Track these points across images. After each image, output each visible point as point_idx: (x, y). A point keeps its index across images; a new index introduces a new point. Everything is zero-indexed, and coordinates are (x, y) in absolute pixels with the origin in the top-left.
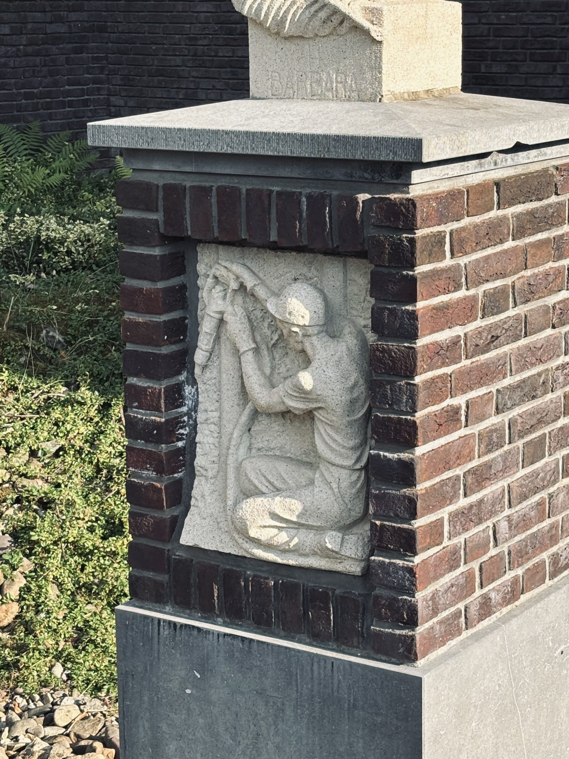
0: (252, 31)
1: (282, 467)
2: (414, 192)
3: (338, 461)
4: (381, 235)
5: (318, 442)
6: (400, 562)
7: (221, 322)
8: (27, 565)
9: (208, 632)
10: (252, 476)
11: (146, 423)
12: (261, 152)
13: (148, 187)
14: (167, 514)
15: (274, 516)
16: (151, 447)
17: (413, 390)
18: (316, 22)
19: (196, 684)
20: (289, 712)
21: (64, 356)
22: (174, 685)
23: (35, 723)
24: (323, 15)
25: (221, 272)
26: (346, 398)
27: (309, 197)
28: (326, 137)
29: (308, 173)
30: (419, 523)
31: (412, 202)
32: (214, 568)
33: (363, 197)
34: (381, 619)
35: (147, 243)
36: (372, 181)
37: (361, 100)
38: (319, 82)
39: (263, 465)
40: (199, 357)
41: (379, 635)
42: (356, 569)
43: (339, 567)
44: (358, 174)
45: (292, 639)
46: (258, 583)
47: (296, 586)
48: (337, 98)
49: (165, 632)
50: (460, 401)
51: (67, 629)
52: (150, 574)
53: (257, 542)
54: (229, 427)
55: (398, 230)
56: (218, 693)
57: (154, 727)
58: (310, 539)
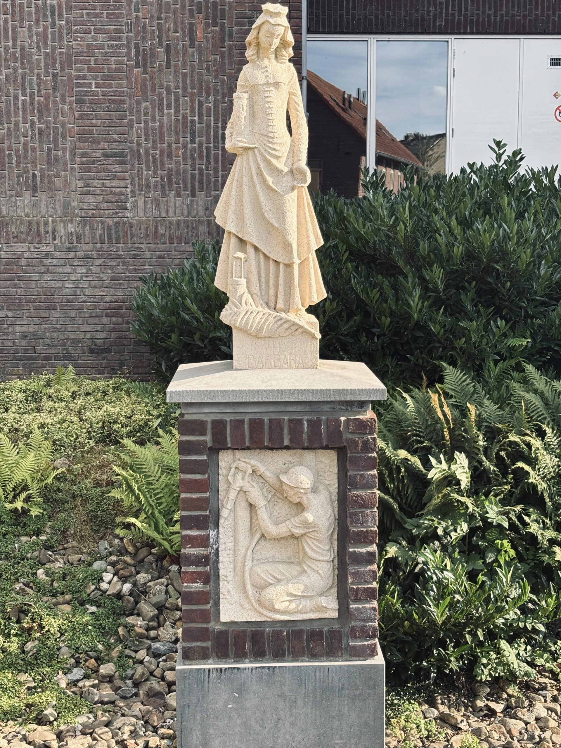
1: (280, 567)
2: (370, 414)
3: (321, 558)
4: (356, 437)
5: (307, 549)
6: (367, 606)
7: (239, 492)
9: (245, 669)
10: (262, 575)
11: (197, 556)
13: (203, 423)
15: (290, 594)
16: (200, 569)
18: (282, 329)
19: (235, 701)
20: (300, 702)
22: (220, 705)
24: (286, 326)
25: (241, 465)
27: (308, 421)
29: (307, 408)
31: (374, 420)
32: (244, 632)
33: (343, 419)
34: (355, 637)
35: (200, 453)
36: (347, 410)
38: (279, 360)
39: (268, 567)
41: (354, 647)
42: (335, 614)
43: (326, 616)
44: (338, 407)
45: (297, 661)
46: (276, 634)
47: (302, 631)
48: (290, 367)
49: (214, 675)
52: (198, 644)
54: (242, 551)
55: (366, 433)
56: (251, 702)
57: (204, 733)
58: (309, 604)
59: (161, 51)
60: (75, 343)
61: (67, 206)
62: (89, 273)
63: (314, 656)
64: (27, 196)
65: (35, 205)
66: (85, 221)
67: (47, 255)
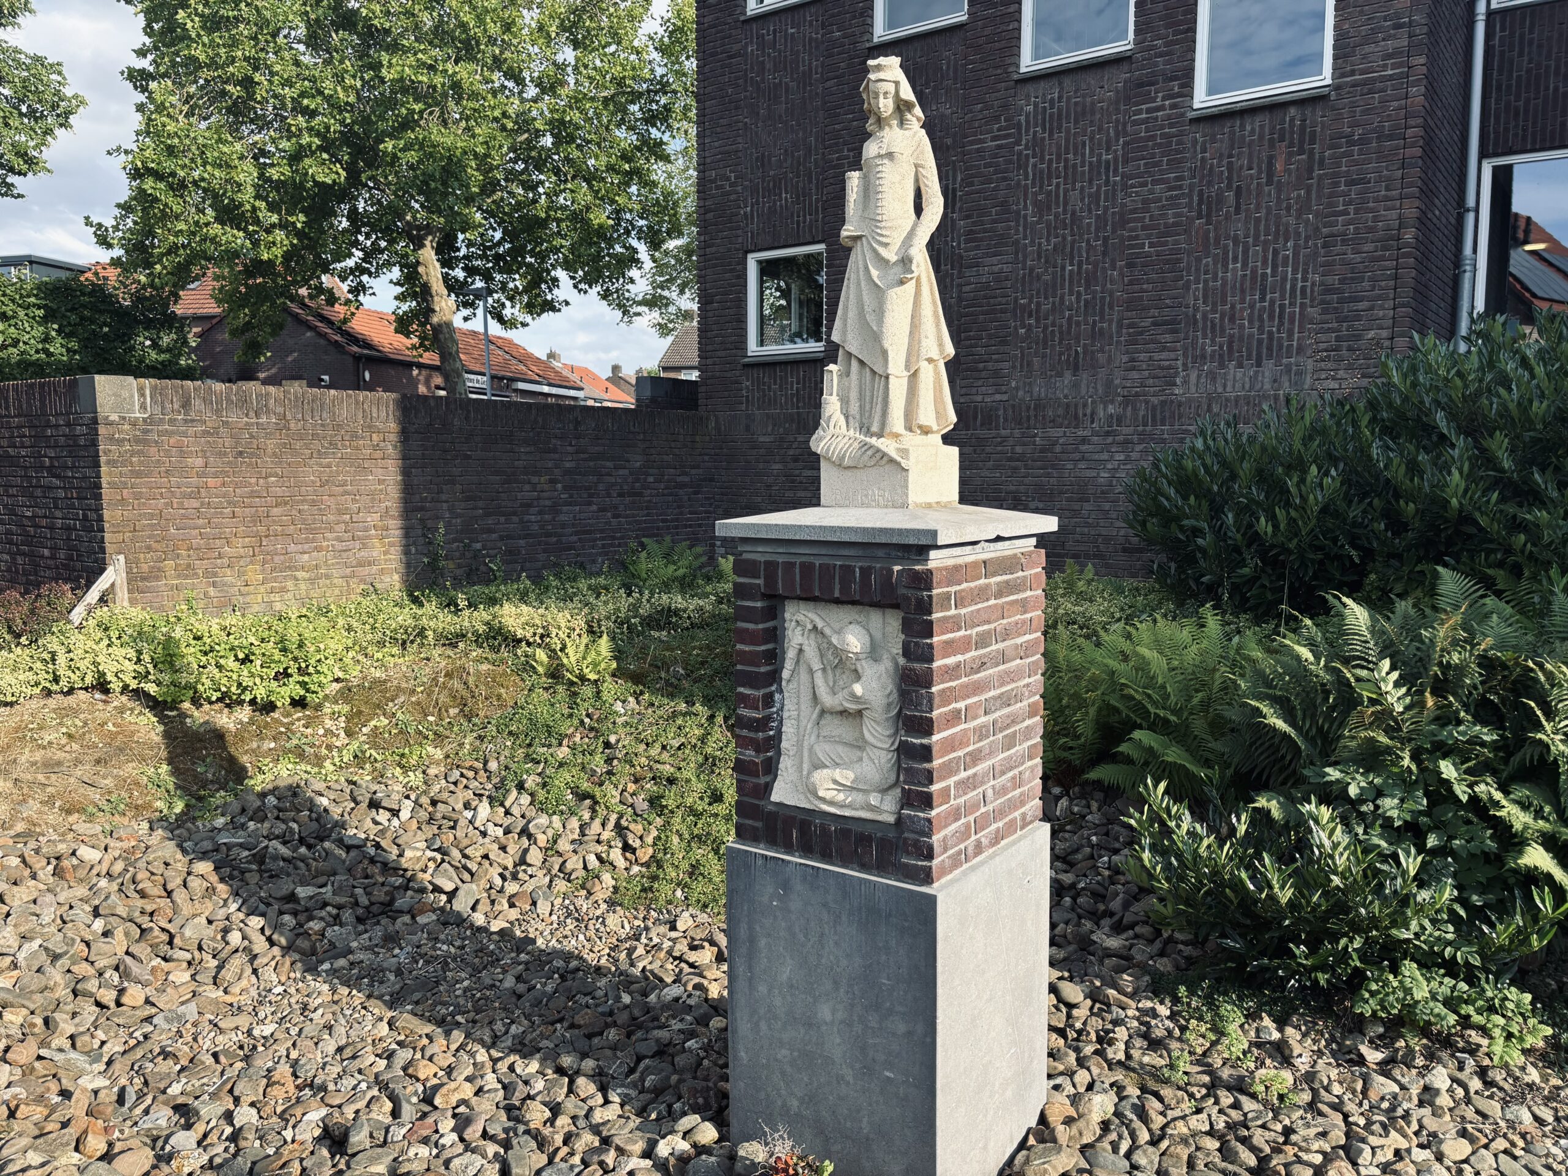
0: (823, 465)
1: (840, 749)
2: (931, 565)
3: (879, 745)
4: (909, 593)
5: (865, 732)
6: (921, 815)
7: (801, 651)
8: (659, 821)
9: (789, 862)
10: (820, 755)
11: (750, 719)
12: (829, 539)
13: (754, 563)
14: (763, 780)
15: (835, 782)
16: (752, 735)
17: (930, 698)
18: (865, 457)
19: (780, 898)
20: (844, 918)
21: (685, 684)
22: (765, 899)
23: (663, 929)
24: (870, 453)
25: (801, 618)
26: (885, 701)
27: (861, 568)
28: (873, 529)
29: (860, 553)
30: (935, 788)
31: (930, 572)
32: (794, 818)
33: (897, 568)
34: (908, 853)
35: (753, 599)
36: (903, 558)
37: (894, 507)
38: (866, 496)
39: (827, 747)
40: (785, 674)
41: (907, 865)
42: (891, 819)
43: (880, 818)
44: (893, 553)
45: (846, 867)
46: (824, 828)
47: (850, 831)
48: (878, 506)
49: (760, 862)
50: (961, 705)
51: (685, 866)
52: (750, 822)
53: (823, 800)
54: (804, 722)
55: (920, 589)
56: (795, 904)
57: (751, 929)
58: (859, 798)
59: (1230, 195)
60: (1107, 539)
61: (1109, 384)
62: (1128, 460)
63: (864, 867)
64: (1068, 377)
65: (1076, 386)
66: (1127, 401)
67: (1084, 440)
